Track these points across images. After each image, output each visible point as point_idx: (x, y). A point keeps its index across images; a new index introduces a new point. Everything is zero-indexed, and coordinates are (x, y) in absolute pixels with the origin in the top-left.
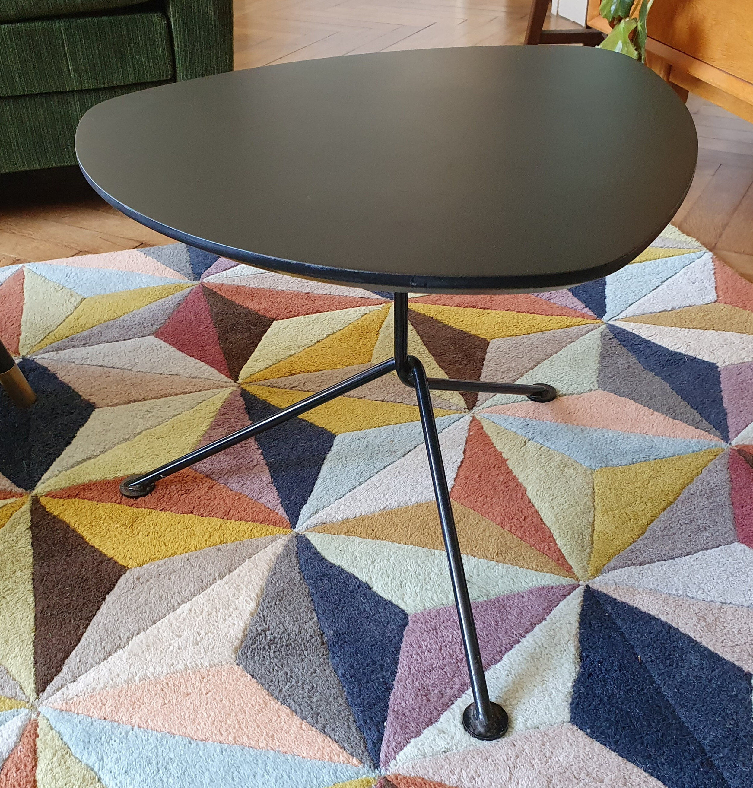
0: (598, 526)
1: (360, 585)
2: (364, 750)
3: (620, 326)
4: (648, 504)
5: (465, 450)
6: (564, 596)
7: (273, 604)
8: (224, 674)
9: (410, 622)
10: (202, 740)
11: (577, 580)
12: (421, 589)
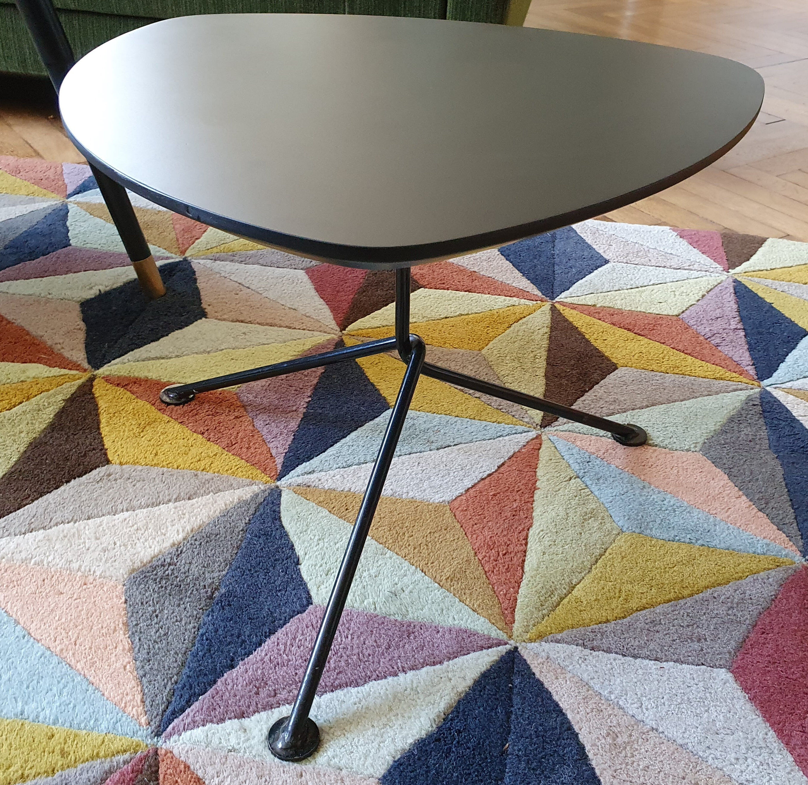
0: (579, 590)
1: (290, 556)
2: (160, 713)
3: (775, 395)
4: (653, 589)
5: (503, 464)
6: (482, 648)
8: (105, 588)
9: (307, 611)
10: (34, 639)
11: (510, 637)
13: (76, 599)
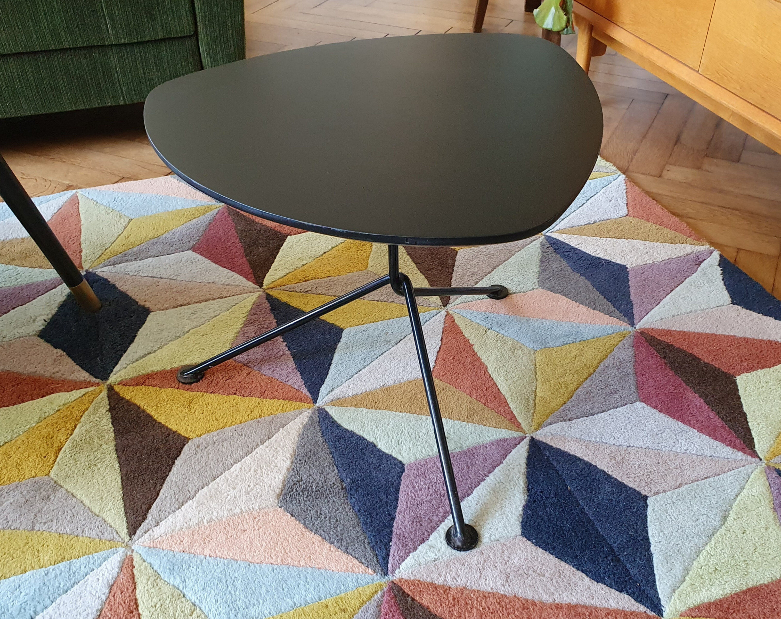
0: (539, 392)
1: (368, 444)
2: (376, 563)
3: (555, 237)
4: (574, 375)
5: (442, 339)
6: (516, 445)
7: (303, 461)
8: (271, 514)
9: (406, 470)
10: (258, 563)
11: (524, 433)
12: (413, 444)
13: (258, 530)
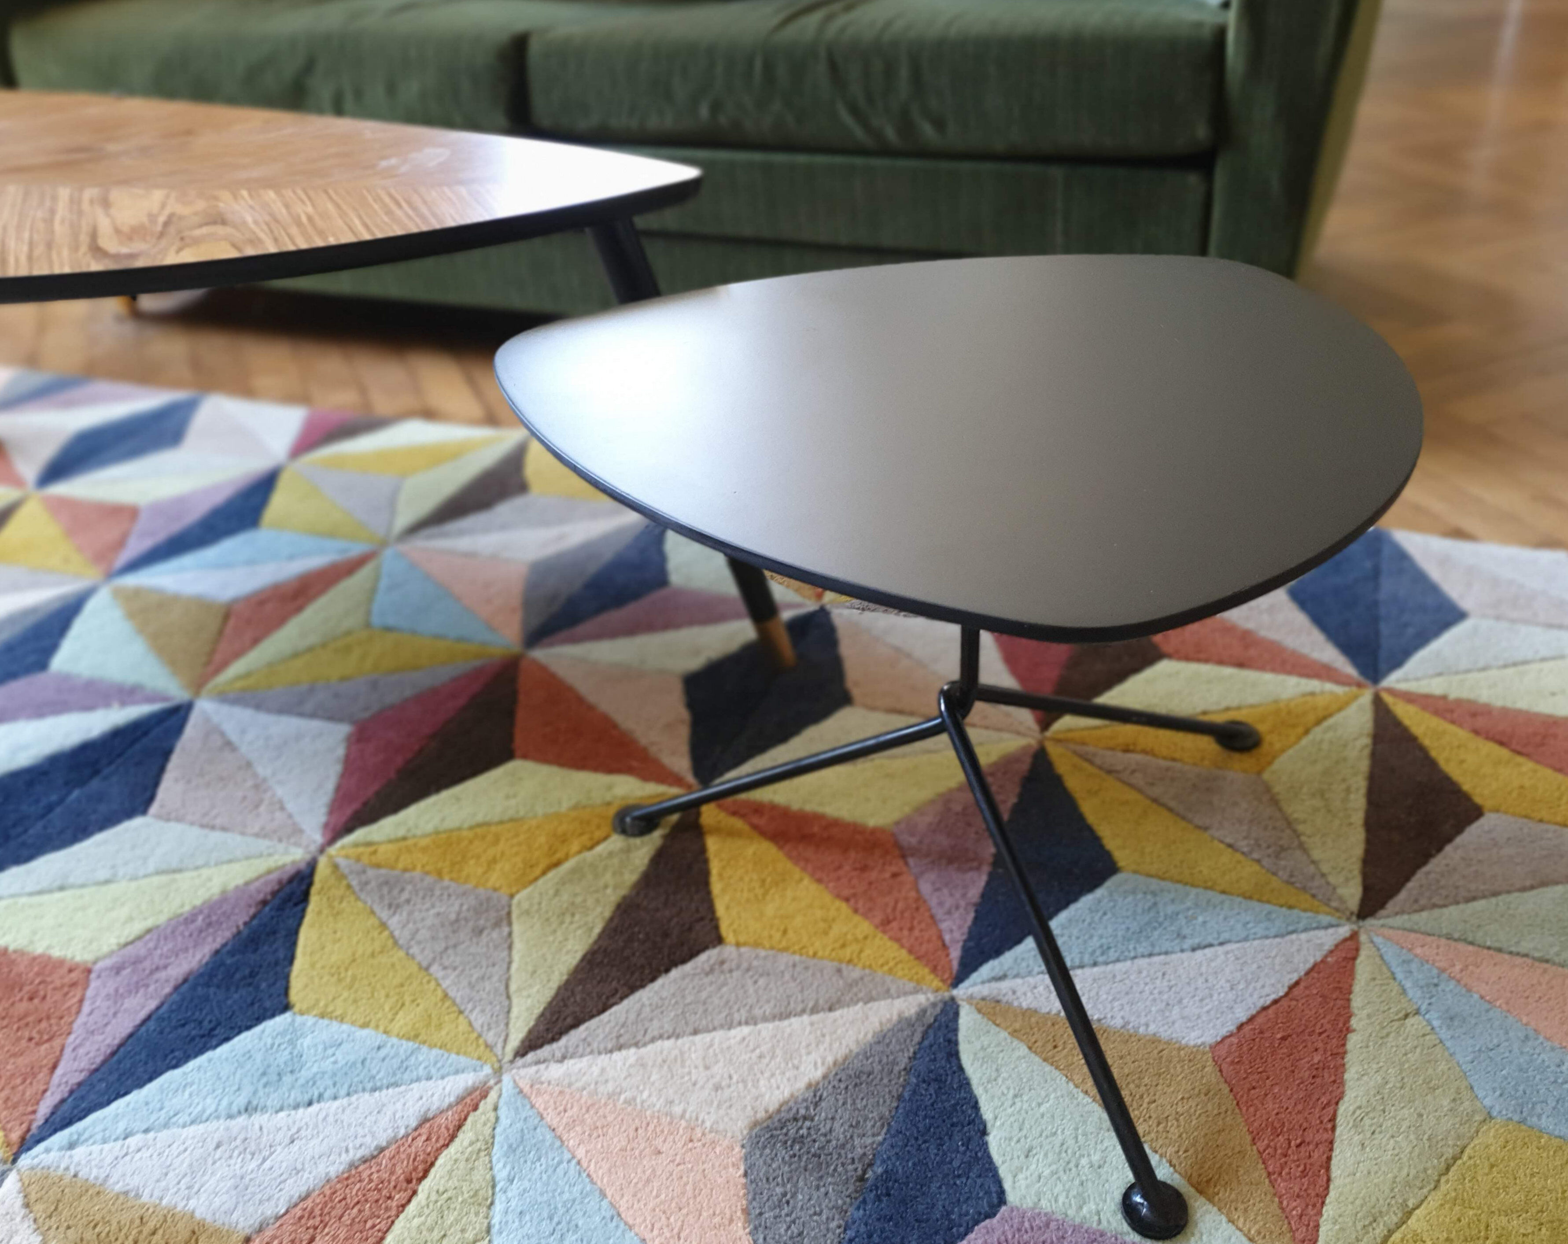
0: (1418, 1220)
1: (973, 1120)
4: (1544, 1230)
5: (1297, 983)
7: (843, 1086)
8: (718, 1150)
9: (998, 1216)
10: (626, 1224)
12: (1053, 1173)
13: (678, 1165)
